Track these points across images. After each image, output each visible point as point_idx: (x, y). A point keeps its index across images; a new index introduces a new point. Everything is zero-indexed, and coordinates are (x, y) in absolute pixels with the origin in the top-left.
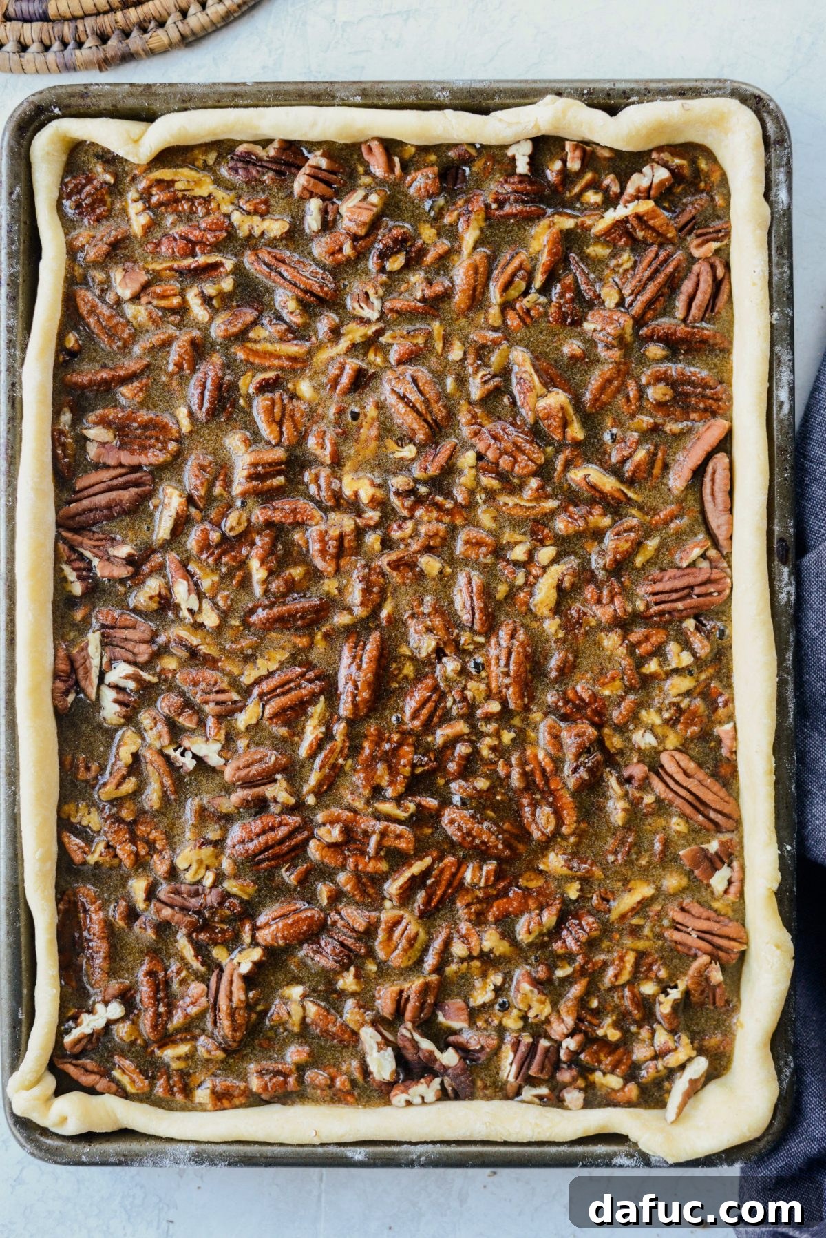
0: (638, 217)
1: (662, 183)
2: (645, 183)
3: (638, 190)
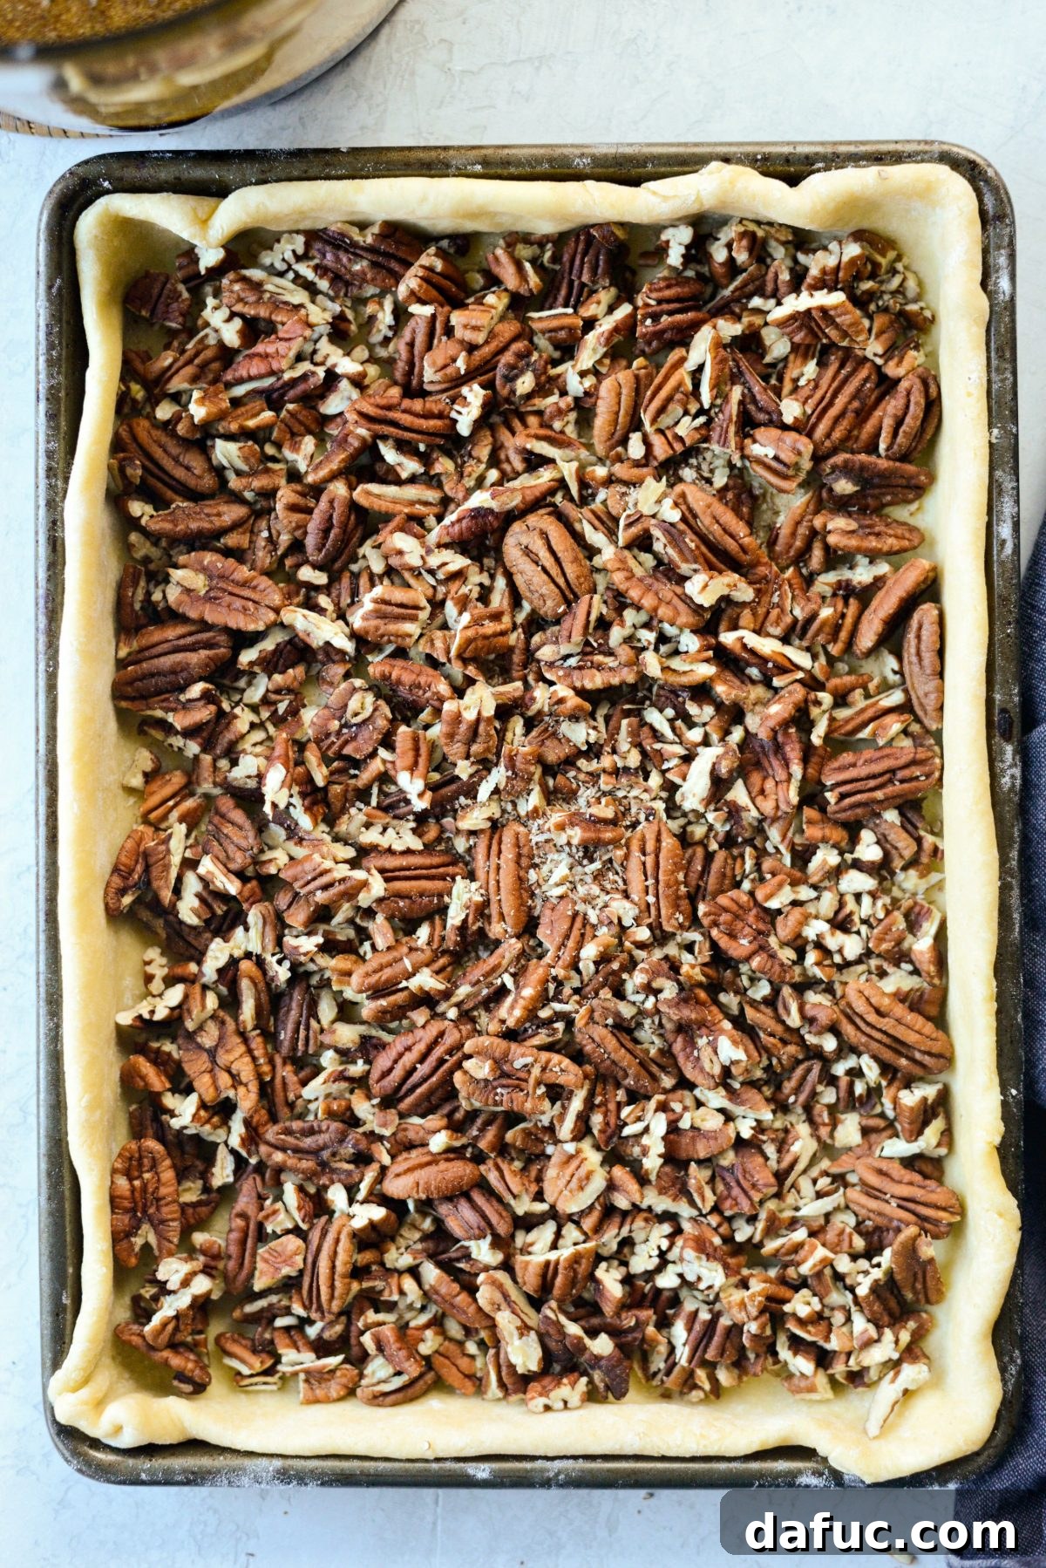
0: (823, 310)
1: (853, 261)
2: (832, 262)
3: (824, 271)
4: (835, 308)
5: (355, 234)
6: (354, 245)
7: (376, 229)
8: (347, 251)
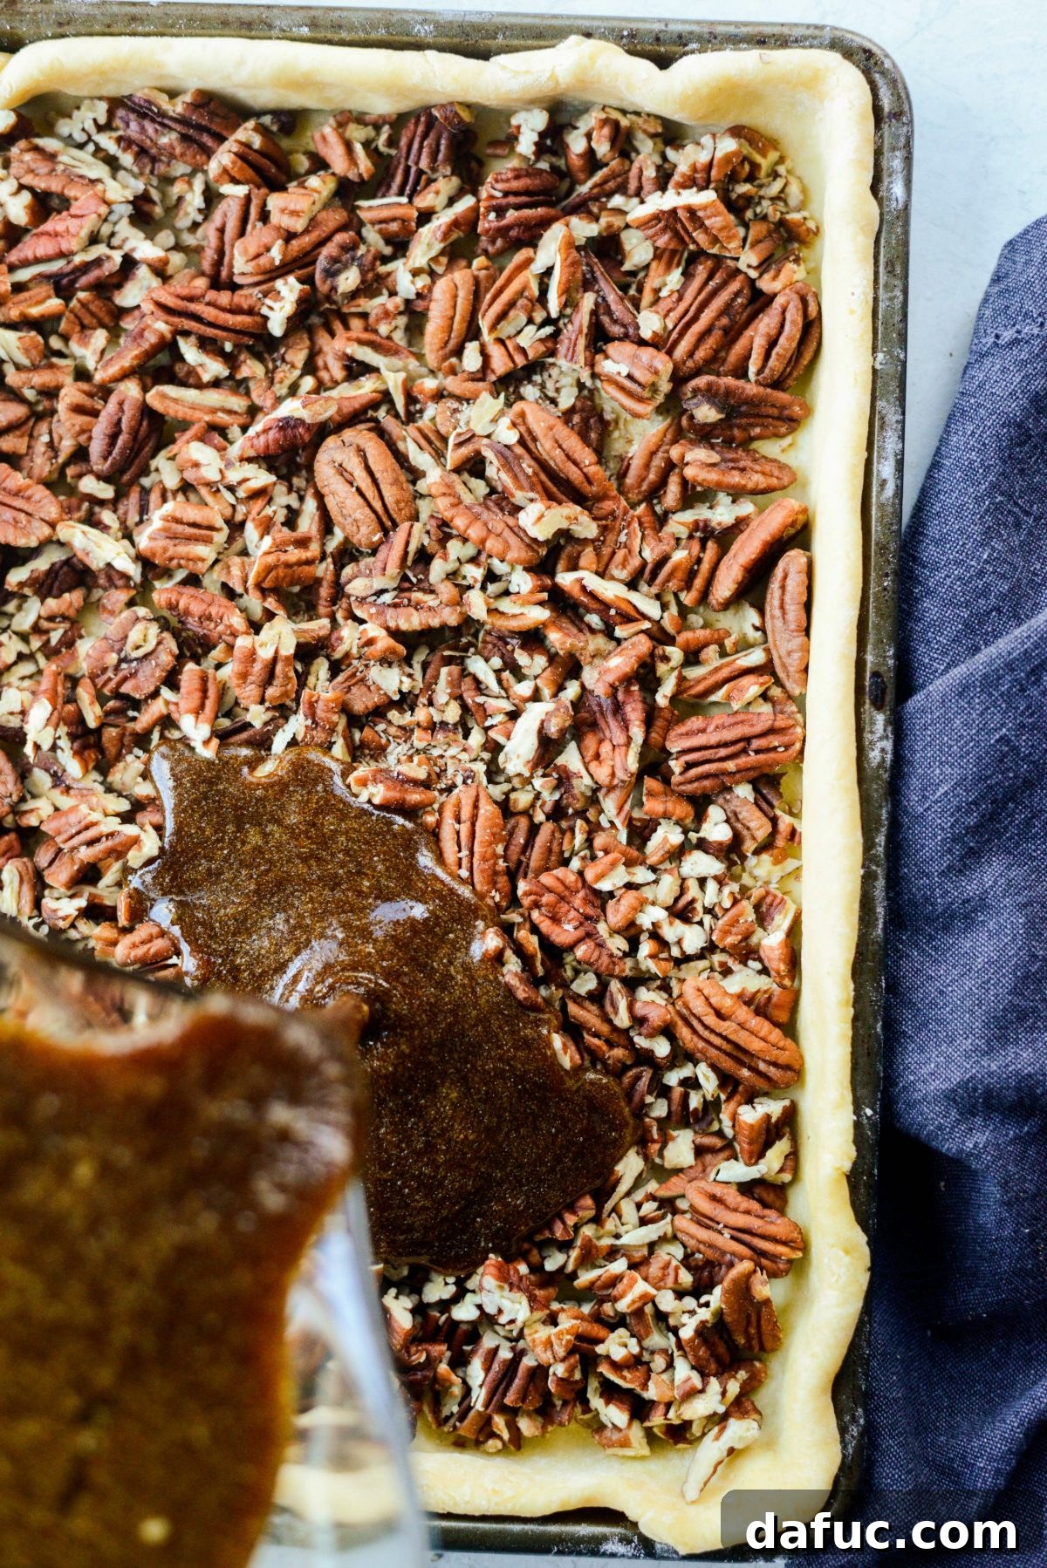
0: (691, 211)
1: (727, 158)
2: (703, 158)
3: (694, 169)
4: (705, 208)
5: (163, 102)
6: (162, 114)
7: (188, 98)
8: (153, 120)
